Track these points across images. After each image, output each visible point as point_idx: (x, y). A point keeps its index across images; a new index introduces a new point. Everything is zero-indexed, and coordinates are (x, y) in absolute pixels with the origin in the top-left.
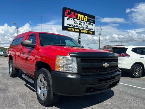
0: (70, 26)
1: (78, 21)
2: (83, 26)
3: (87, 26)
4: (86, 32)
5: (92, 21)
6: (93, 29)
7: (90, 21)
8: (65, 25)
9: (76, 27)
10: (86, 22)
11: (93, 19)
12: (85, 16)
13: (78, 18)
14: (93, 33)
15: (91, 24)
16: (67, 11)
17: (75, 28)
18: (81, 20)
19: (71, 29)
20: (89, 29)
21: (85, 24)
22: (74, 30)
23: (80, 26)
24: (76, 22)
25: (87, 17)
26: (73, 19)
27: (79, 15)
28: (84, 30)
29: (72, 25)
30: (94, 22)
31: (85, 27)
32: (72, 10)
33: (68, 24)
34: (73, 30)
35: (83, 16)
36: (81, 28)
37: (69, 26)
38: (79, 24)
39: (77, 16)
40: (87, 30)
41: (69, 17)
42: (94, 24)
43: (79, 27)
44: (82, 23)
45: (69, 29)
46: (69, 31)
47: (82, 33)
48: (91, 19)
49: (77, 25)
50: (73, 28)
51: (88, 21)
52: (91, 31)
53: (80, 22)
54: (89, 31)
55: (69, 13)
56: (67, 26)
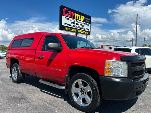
1: (75, 20)
2: (80, 26)
3: (84, 26)
4: (83, 32)
5: (88, 22)
6: (88, 30)
7: (86, 21)
8: (63, 24)
10: (82, 22)
11: (89, 19)
12: (82, 16)
13: (75, 18)
14: (89, 34)
15: (87, 24)
16: (65, 9)
17: (72, 28)
18: (78, 20)
19: (69, 29)
20: (85, 29)
21: (82, 24)
22: (72, 30)
23: (77, 25)
24: (73, 22)
25: (83, 17)
26: (70, 18)
27: (76, 15)
28: (81, 30)
29: (70, 25)
30: (90, 23)
31: (82, 27)
32: (69, 9)
33: (65, 24)
35: (80, 16)
36: (78, 28)
37: (66, 26)
38: (76, 24)
39: (74, 15)
40: (84, 31)
41: (67, 16)
42: (90, 25)
43: (77, 27)
44: (79, 23)
47: (79, 33)
48: (87, 19)
49: (74, 25)
51: (85, 21)
52: (88, 32)
53: (77, 22)
54: (85, 31)
55: (67, 12)
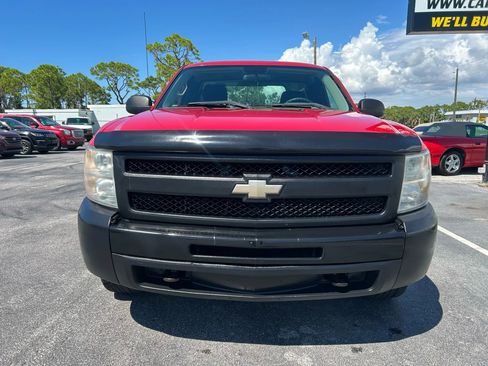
0: (445, 10)
9: (479, 9)
17: (471, 15)
19: (452, 22)
29: (459, 4)
33: (432, 4)
34: (464, 24)
37: (437, 9)
45: (436, 22)
46: (441, 29)
50: (461, 14)
56: (432, 10)
